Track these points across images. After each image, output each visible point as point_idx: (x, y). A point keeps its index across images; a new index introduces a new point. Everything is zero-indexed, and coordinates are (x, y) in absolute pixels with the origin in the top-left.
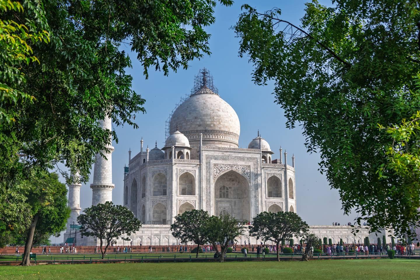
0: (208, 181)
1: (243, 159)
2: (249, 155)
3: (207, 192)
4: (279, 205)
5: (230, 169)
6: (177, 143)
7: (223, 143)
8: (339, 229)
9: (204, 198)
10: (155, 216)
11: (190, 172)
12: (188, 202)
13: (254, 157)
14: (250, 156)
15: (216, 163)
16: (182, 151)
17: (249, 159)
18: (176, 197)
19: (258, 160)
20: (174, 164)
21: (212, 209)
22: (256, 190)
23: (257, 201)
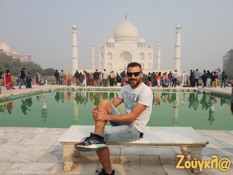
0: (117, 55)
1: (130, 46)
5: (125, 50)
6: (109, 42)
10: (102, 67)
11: (111, 52)
12: (110, 62)
14: (133, 45)
15: (120, 48)
16: (111, 44)
18: (106, 61)
19: (136, 47)
20: (105, 50)
21: (118, 64)
22: (135, 57)
23: (135, 61)
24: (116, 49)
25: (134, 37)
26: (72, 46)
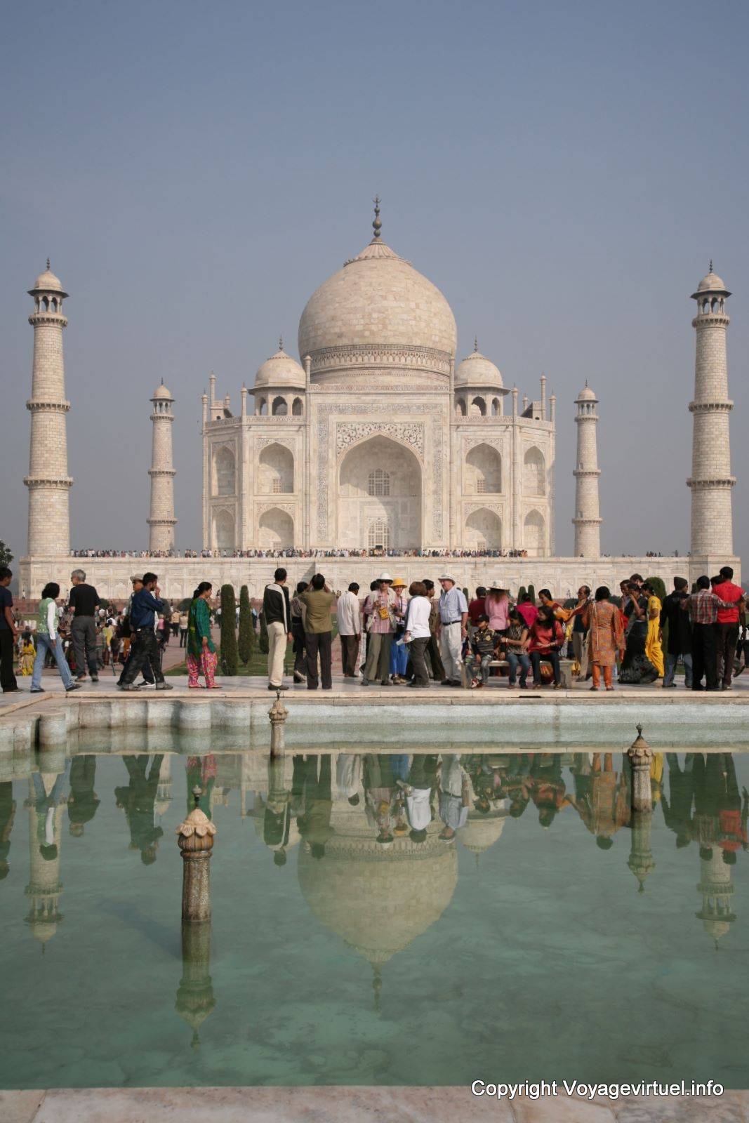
0: (323, 461)
1: (407, 409)
2: (423, 400)
3: (320, 486)
4: (495, 510)
5: (374, 433)
6: (271, 380)
8: (589, 566)
9: (314, 498)
10: (222, 538)
11: (283, 444)
12: (279, 506)
13: (435, 402)
14: (425, 402)
15: (343, 420)
16: (283, 396)
17: (424, 408)
18: (252, 497)
19: (445, 410)
20: (245, 429)
21: (332, 520)
22: (438, 476)
23: (439, 502)
24: (320, 422)
25: (432, 353)
26: (33, 408)
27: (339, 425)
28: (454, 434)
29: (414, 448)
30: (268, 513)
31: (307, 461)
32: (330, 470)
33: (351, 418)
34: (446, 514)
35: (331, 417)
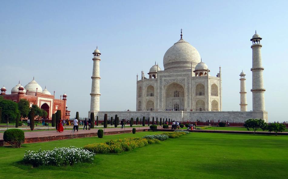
0: (161, 89)
1: (181, 75)
2: (185, 73)
3: (160, 94)
4: (203, 100)
5: (173, 82)
7: (182, 68)
9: (159, 97)
12: (151, 100)
13: (187, 73)
17: (185, 75)
18: (145, 98)
19: (190, 75)
20: (144, 82)
21: (163, 103)
22: (188, 91)
23: (189, 98)
24: (160, 80)
27: (165, 80)
28: (192, 81)
29: (182, 85)
30: (149, 101)
31: (157, 89)
32: (162, 91)
33: (167, 78)
34: (190, 101)
35: (162, 78)
